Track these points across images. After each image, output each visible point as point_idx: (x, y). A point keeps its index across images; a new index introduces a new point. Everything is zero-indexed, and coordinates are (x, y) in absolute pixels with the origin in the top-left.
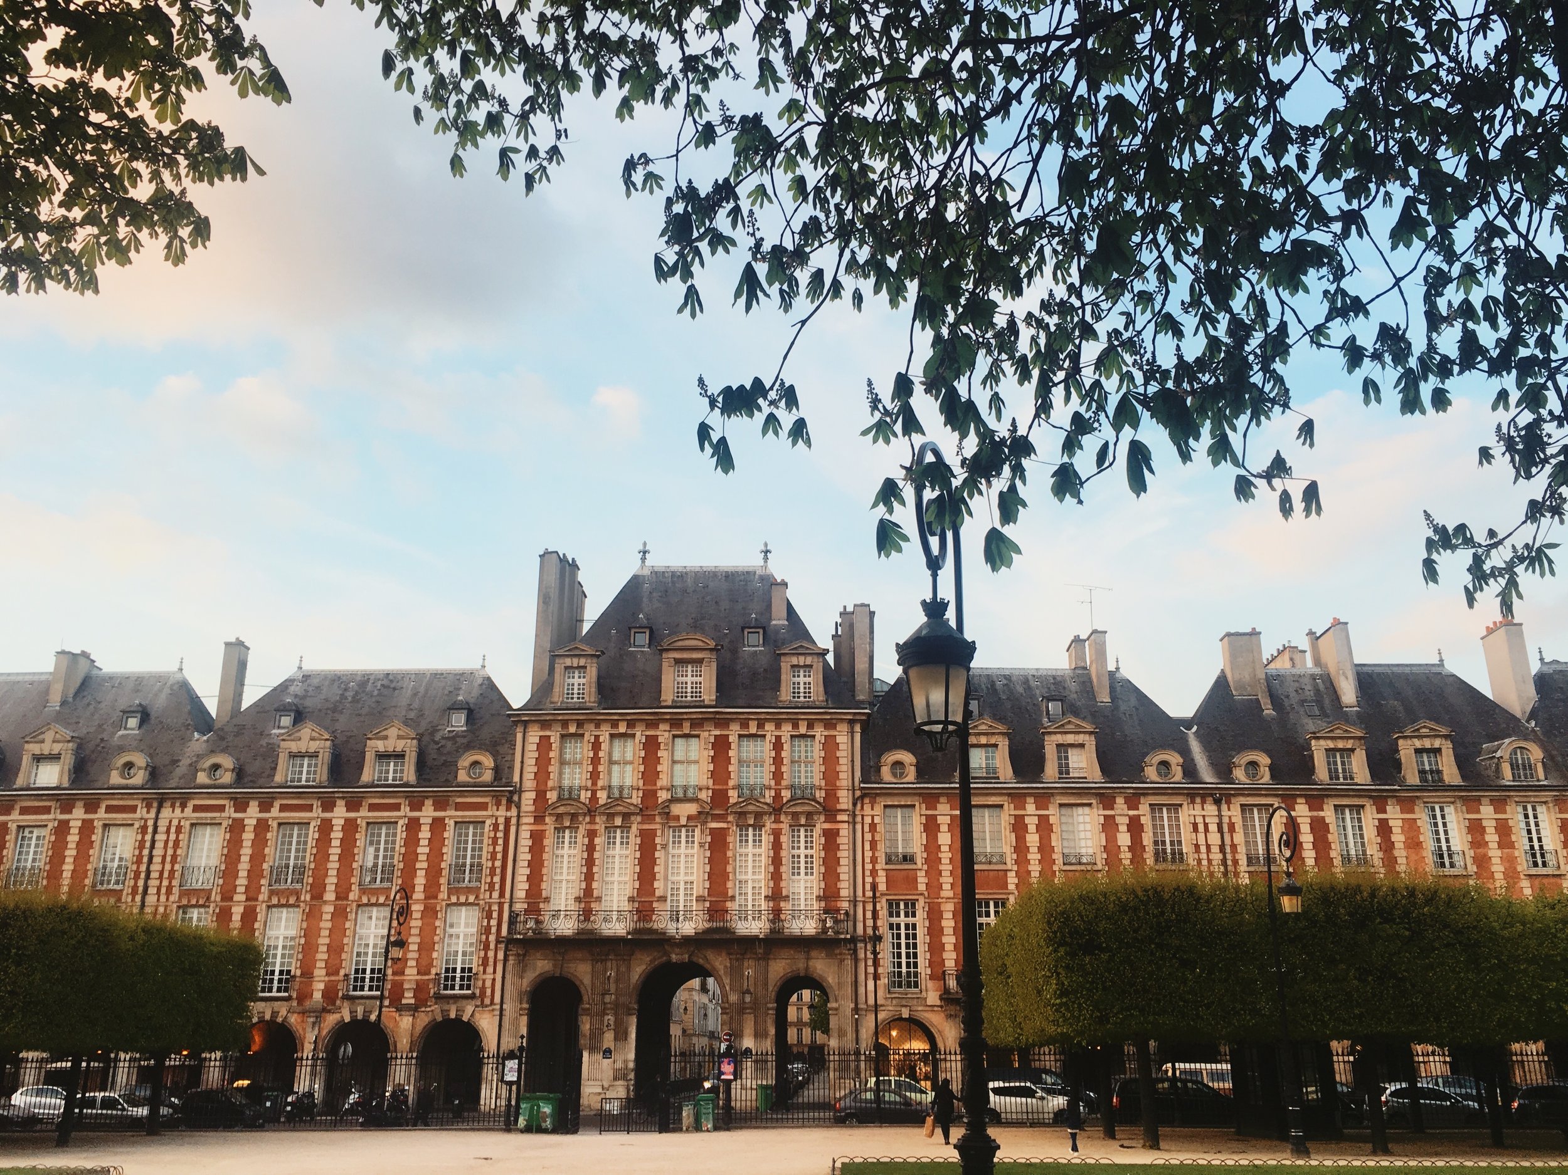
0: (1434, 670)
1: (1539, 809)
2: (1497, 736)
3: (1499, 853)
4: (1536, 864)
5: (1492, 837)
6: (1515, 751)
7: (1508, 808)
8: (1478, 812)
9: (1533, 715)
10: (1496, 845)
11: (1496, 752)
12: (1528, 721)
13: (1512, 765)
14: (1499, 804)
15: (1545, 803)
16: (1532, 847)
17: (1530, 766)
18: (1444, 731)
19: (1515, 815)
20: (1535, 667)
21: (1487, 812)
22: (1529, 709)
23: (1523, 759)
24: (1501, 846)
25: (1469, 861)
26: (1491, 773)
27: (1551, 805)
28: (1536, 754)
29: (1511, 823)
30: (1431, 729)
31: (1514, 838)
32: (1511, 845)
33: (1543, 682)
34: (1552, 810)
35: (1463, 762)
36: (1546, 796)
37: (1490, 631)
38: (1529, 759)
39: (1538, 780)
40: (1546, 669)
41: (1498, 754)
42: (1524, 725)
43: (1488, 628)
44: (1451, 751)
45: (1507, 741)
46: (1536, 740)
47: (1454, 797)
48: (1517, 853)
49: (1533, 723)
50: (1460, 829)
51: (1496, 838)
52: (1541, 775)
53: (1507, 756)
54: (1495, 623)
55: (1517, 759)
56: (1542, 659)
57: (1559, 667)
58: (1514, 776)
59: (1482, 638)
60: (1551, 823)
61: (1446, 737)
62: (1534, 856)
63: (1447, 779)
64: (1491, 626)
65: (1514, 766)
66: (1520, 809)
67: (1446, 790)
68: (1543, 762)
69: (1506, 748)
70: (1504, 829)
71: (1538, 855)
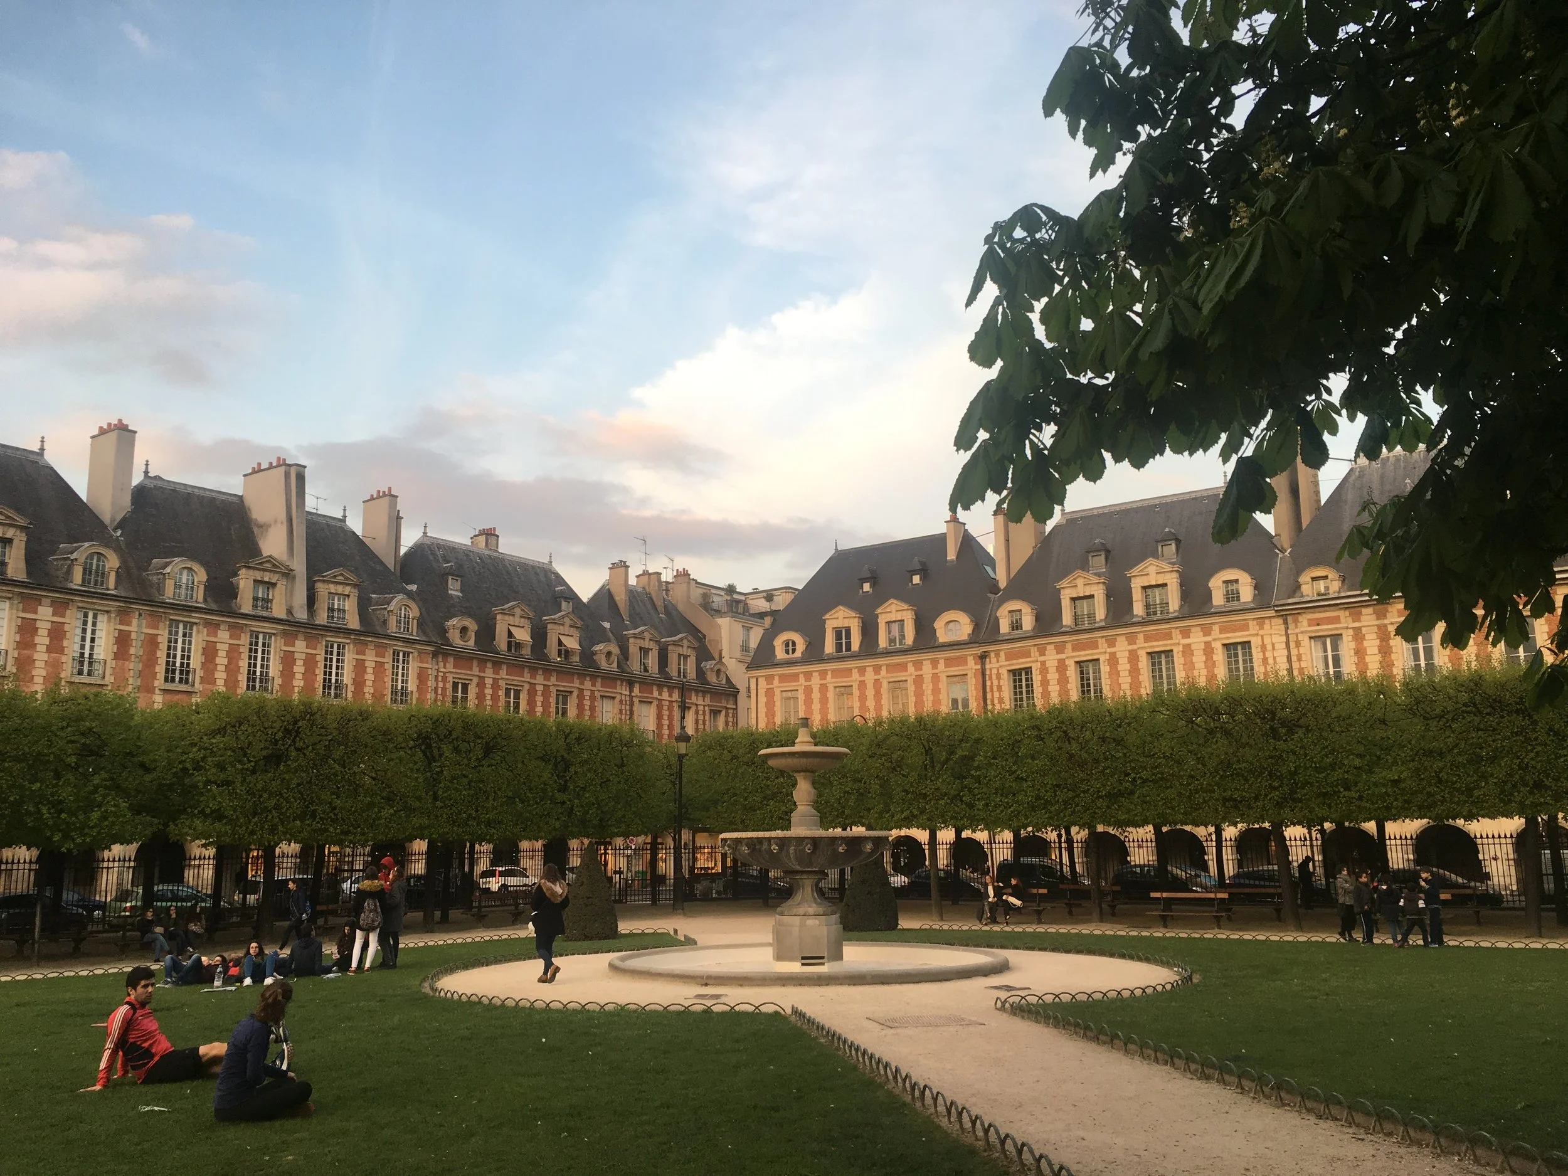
0: (32, 457)
1: (100, 617)
2: (76, 538)
3: (45, 657)
4: (80, 673)
5: (42, 639)
6: (91, 556)
7: (68, 612)
8: (35, 612)
9: (120, 526)
10: (44, 648)
11: (72, 553)
12: (115, 530)
13: (84, 570)
14: (60, 607)
15: (107, 612)
16: (82, 654)
17: (103, 574)
18: (22, 521)
19: (72, 620)
20: (137, 479)
21: (45, 613)
22: (119, 518)
23: (98, 566)
24: (49, 650)
25: (10, 661)
26: (60, 573)
27: (113, 615)
28: (113, 561)
29: (67, 628)
30: (8, 517)
31: (65, 643)
32: (61, 650)
33: (141, 495)
34: (113, 620)
35: (33, 559)
36: (112, 606)
37: (102, 432)
38: (104, 566)
39: (108, 589)
40: (147, 483)
41: (73, 556)
42: (109, 533)
43: (101, 428)
44: (23, 545)
45: (87, 544)
46: (117, 549)
47: (13, 593)
48: (64, 659)
49: (119, 533)
50: (9, 626)
51: (47, 641)
52: (112, 585)
53: (82, 560)
54: (109, 424)
55: (91, 564)
56: (146, 472)
57: (160, 484)
58: (83, 580)
59: (92, 437)
60: (108, 633)
61: (22, 528)
62: (81, 663)
63: (10, 572)
64: (105, 427)
65: (87, 571)
66: (80, 615)
67: (7, 584)
68: (117, 572)
69: (83, 551)
70: (57, 634)
71: (86, 663)
